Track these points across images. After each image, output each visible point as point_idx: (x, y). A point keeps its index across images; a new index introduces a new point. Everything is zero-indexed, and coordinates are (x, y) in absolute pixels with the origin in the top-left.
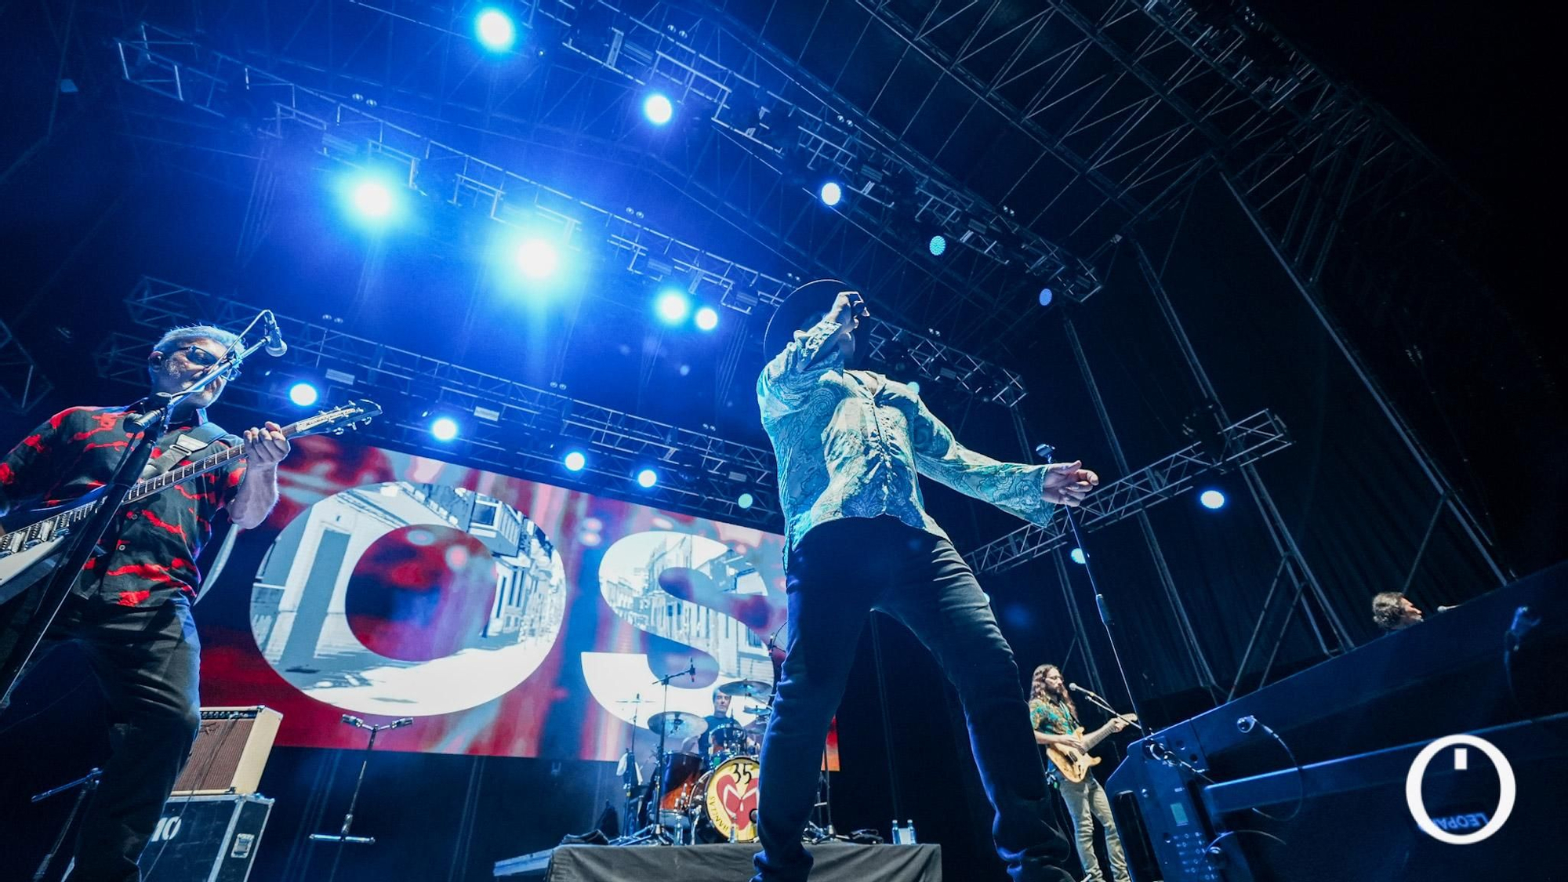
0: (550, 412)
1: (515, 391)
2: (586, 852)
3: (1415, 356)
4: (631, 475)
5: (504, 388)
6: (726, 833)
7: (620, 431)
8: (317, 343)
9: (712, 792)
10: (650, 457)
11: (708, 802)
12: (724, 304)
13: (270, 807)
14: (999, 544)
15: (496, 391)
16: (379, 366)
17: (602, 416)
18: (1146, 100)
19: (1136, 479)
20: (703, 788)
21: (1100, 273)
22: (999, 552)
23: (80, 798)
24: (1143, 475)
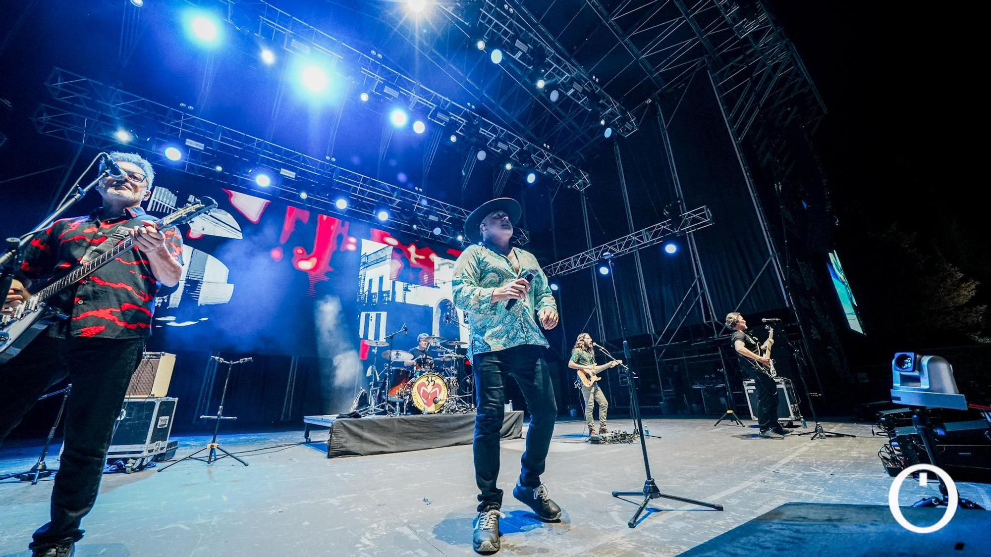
0: (326, 174)
1: (305, 160)
2: (350, 422)
3: (778, 188)
4: (374, 212)
5: (298, 158)
6: (422, 409)
7: (367, 188)
8: (178, 122)
9: (415, 390)
10: (384, 204)
11: (413, 394)
12: (429, 118)
13: (176, 402)
14: (567, 261)
15: (293, 159)
16: (219, 139)
17: (357, 178)
18: (677, 19)
19: (636, 235)
20: (411, 386)
21: (637, 122)
22: (565, 265)
23: (65, 399)
24: (641, 233)
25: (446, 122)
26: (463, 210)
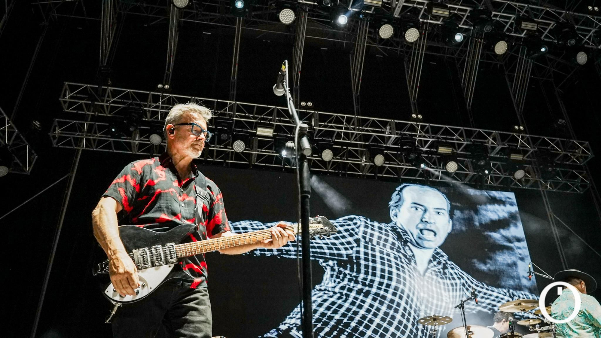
7: (353, 129)
8: (157, 104)
15: (267, 115)
17: (339, 120)
25: (444, 17)
26: (481, 130)
